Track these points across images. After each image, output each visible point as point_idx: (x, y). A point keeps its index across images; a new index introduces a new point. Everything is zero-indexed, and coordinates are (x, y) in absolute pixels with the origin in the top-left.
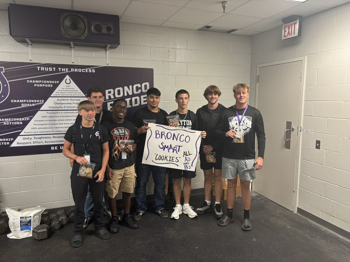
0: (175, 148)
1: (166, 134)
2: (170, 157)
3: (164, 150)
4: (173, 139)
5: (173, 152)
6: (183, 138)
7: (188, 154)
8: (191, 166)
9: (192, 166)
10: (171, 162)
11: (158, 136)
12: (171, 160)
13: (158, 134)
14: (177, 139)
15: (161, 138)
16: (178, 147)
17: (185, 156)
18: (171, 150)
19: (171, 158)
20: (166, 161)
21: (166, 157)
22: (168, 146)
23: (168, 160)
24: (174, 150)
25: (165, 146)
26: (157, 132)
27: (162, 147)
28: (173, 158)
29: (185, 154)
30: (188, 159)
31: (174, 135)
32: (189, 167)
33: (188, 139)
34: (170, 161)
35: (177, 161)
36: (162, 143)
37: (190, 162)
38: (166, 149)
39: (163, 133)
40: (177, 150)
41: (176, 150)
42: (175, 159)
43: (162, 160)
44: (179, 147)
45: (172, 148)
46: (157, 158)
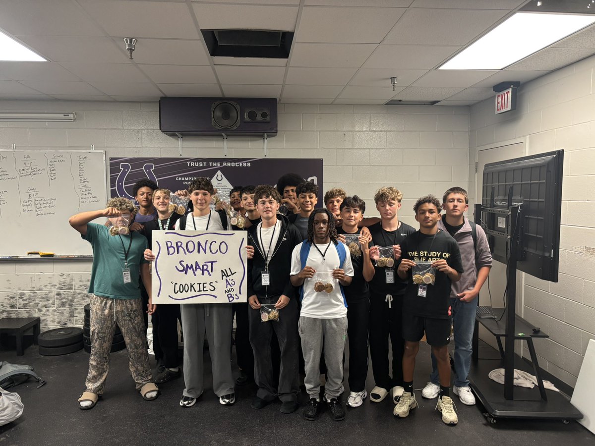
0: (205, 267)
1: (184, 246)
2: (200, 284)
3: (186, 273)
4: (199, 251)
5: (203, 274)
6: (215, 247)
7: (229, 273)
8: (238, 295)
9: (240, 293)
10: (202, 293)
11: (171, 250)
12: (202, 289)
13: (171, 247)
14: (205, 251)
15: (178, 252)
16: (209, 265)
17: (224, 277)
18: (199, 272)
19: (201, 285)
20: (193, 293)
21: (192, 286)
22: (192, 265)
23: (197, 289)
24: (203, 270)
25: (187, 265)
26: (169, 244)
27: (181, 268)
28: (205, 285)
29: (224, 274)
30: (230, 282)
31: (199, 244)
32: (235, 297)
33: (223, 247)
34: (200, 291)
35: (213, 289)
36: (180, 262)
37: (236, 288)
38: (190, 271)
39: (179, 244)
40: (209, 269)
41: (206, 270)
42: (208, 287)
43: (187, 292)
44: (212, 263)
45: (200, 268)
46: (177, 289)
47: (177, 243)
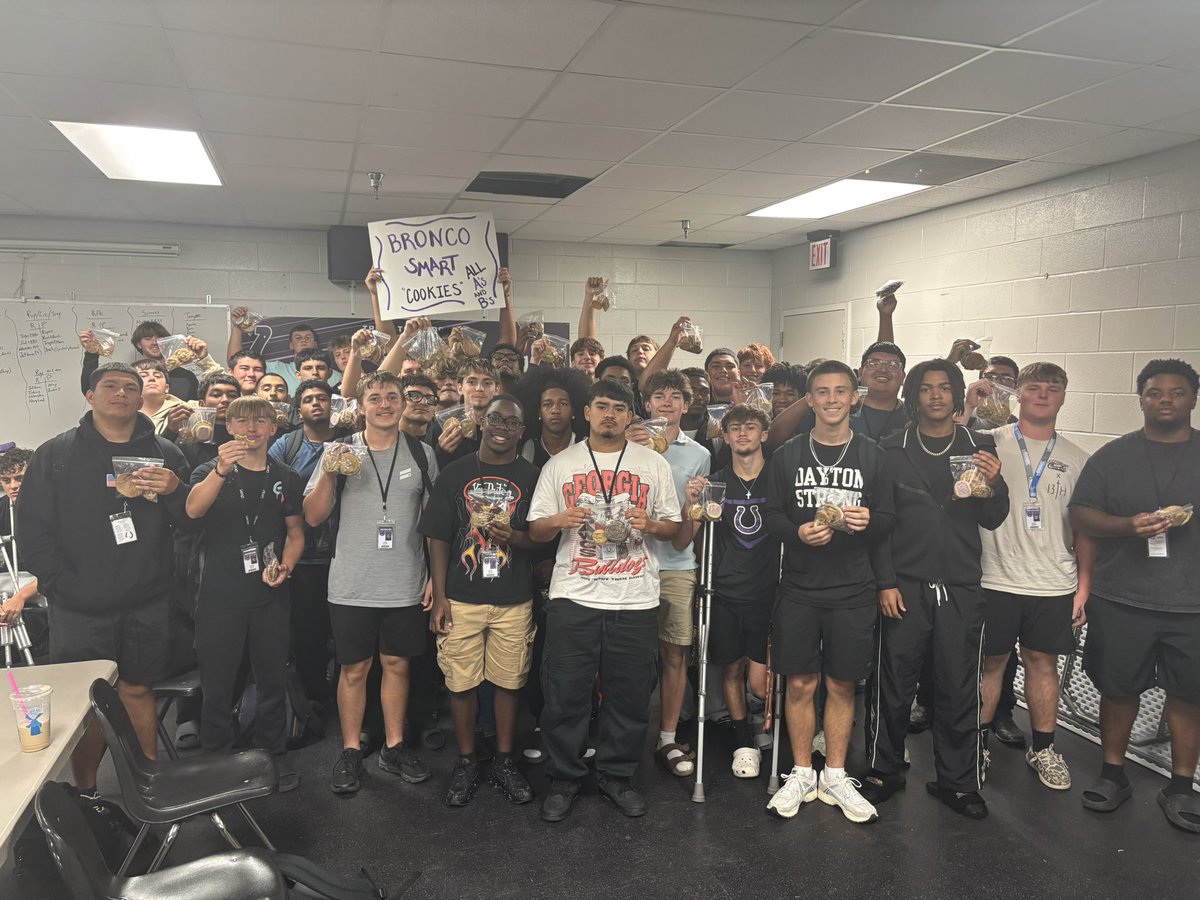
0: (444, 264)
1: (412, 238)
2: (439, 287)
3: (419, 275)
4: (432, 244)
5: (442, 273)
6: (453, 237)
7: (477, 270)
8: (493, 298)
9: (495, 296)
10: (445, 299)
11: (396, 246)
12: (443, 294)
13: (396, 241)
14: (440, 242)
15: (405, 248)
16: (449, 260)
17: (471, 275)
18: (436, 271)
19: (442, 289)
20: (433, 301)
21: (429, 291)
22: (426, 263)
23: (437, 295)
24: (442, 269)
25: (419, 264)
26: (393, 239)
27: (412, 269)
28: (447, 288)
29: (470, 271)
30: (480, 281)
31: (431, 234)
32: (489, 301)
33: (464, 235)
34: (441, 296)
35: (458, 292)
36: (410, 260)
37: (489, 288)
38: (424, 272)
39: (405, 237)
40: (449, 266)
41: (446, 268)
42: (451, 291)
43: (424, 299)
44: (452, 257)
45: (436, 266)
46: (411, 297)
47: (402, 236)
